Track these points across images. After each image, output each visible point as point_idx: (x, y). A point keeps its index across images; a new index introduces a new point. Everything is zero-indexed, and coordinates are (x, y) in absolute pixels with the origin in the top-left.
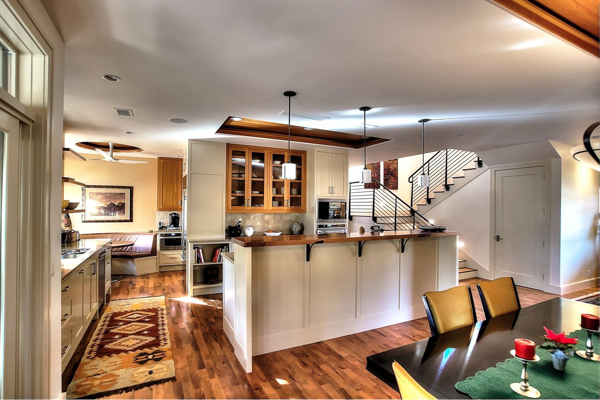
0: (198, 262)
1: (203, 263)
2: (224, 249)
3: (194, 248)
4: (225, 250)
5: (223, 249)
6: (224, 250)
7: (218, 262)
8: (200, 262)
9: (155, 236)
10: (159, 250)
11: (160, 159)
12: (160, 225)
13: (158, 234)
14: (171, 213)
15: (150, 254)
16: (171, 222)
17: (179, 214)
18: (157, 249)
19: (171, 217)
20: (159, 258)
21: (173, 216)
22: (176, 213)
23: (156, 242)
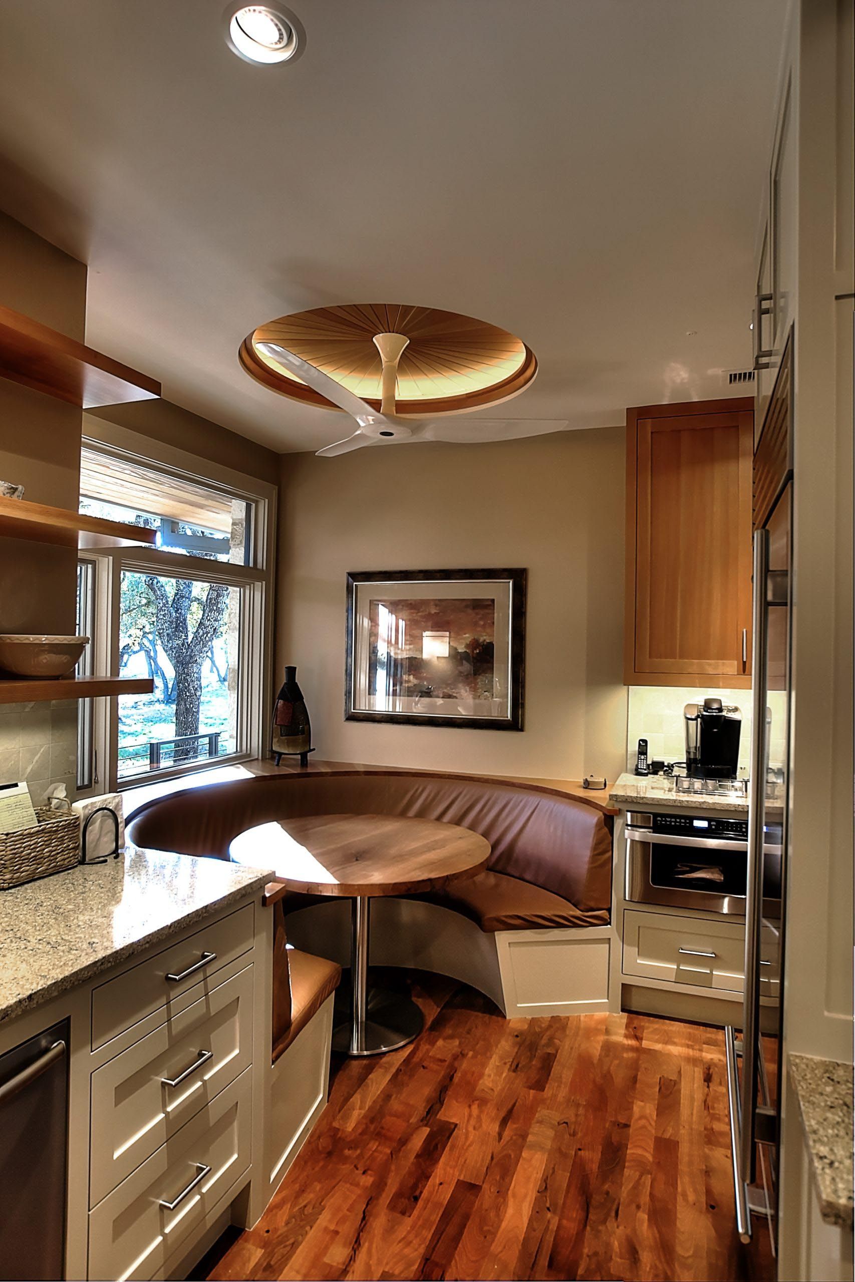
9: (608, 820)
10: (625, 900)
11: (637, 420)
12: (643, 757)
13: (620, 810)
14: (698, 696)
15: (578, 913)
16: (693, 744)
17: (739, 707)
18: (615, 891)
19: (696, 719)
20: (620, 940)
21: (703, 717)
22: (720, 701)
23: (608, 851)
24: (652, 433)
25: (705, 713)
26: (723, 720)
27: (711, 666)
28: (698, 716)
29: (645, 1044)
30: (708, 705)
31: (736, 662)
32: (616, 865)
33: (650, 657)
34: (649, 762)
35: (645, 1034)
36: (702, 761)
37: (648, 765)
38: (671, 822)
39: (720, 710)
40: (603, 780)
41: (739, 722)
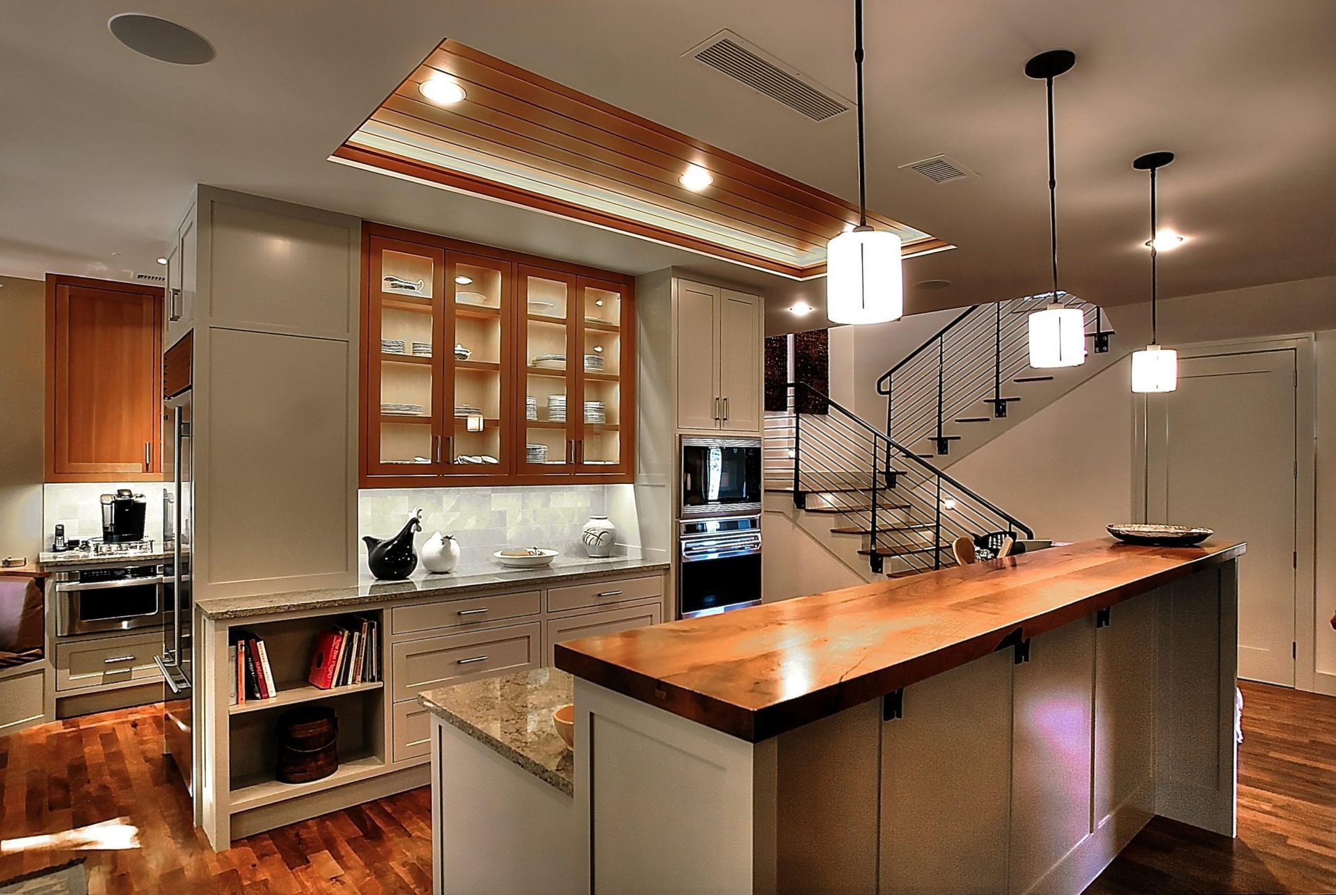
0: (250, 696)
1: (274, 698)
2: (360, 631)
3: (233, 641)
4: (364, 636)
5: (356, 634)
6: (360, 637)
7: (337, 685)
8: (258, 695)
9: (39, 582)
10: (56, 635)
11: (56, 284)
12: (60, 538)
13: (50, 573)
14: (112, 488)
15: (15, 655)
16: (108, 523)
17: (144, 494)
18: (48, 634)
19: (111, 504)
20: (53, 665)
21: (116, 502)
22: (130, 491)
23: (40, 605)
24: (70, 296)
25: (119, 499)
26: (132, 504)
27: (121, 468)
28: (112, 502)
29: (81, 727)
30: (120, 493)
31: (141, 465)
32: (48, 614)
33: (69, 462)
34: (66, 541)
35: (80, 724)
36: (116, 533)
37: (65, 545)
38: (95, 574)
39: (131, 496)
40: (23, 559)
41: (144, 505)
